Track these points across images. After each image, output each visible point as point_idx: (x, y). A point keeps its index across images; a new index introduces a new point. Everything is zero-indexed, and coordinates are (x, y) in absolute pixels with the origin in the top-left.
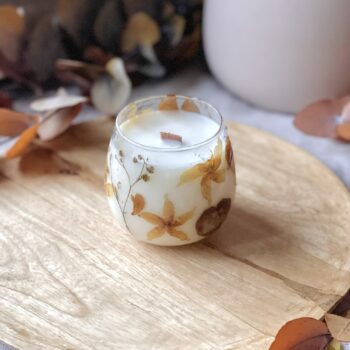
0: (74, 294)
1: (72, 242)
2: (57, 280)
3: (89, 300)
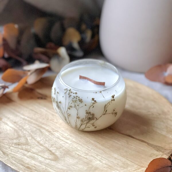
1: (47, 128)
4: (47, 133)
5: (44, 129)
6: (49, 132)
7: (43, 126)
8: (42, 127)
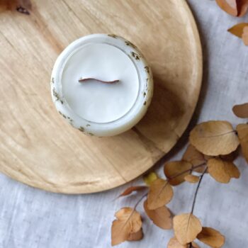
0: (23, 130)
1: (24, 86)
2: (14, 118)
3: (31, 137)
4: (23, 97)
5: (20, 87)
6: (26, 94)
7: (19, 80)
8: (17, 82)
